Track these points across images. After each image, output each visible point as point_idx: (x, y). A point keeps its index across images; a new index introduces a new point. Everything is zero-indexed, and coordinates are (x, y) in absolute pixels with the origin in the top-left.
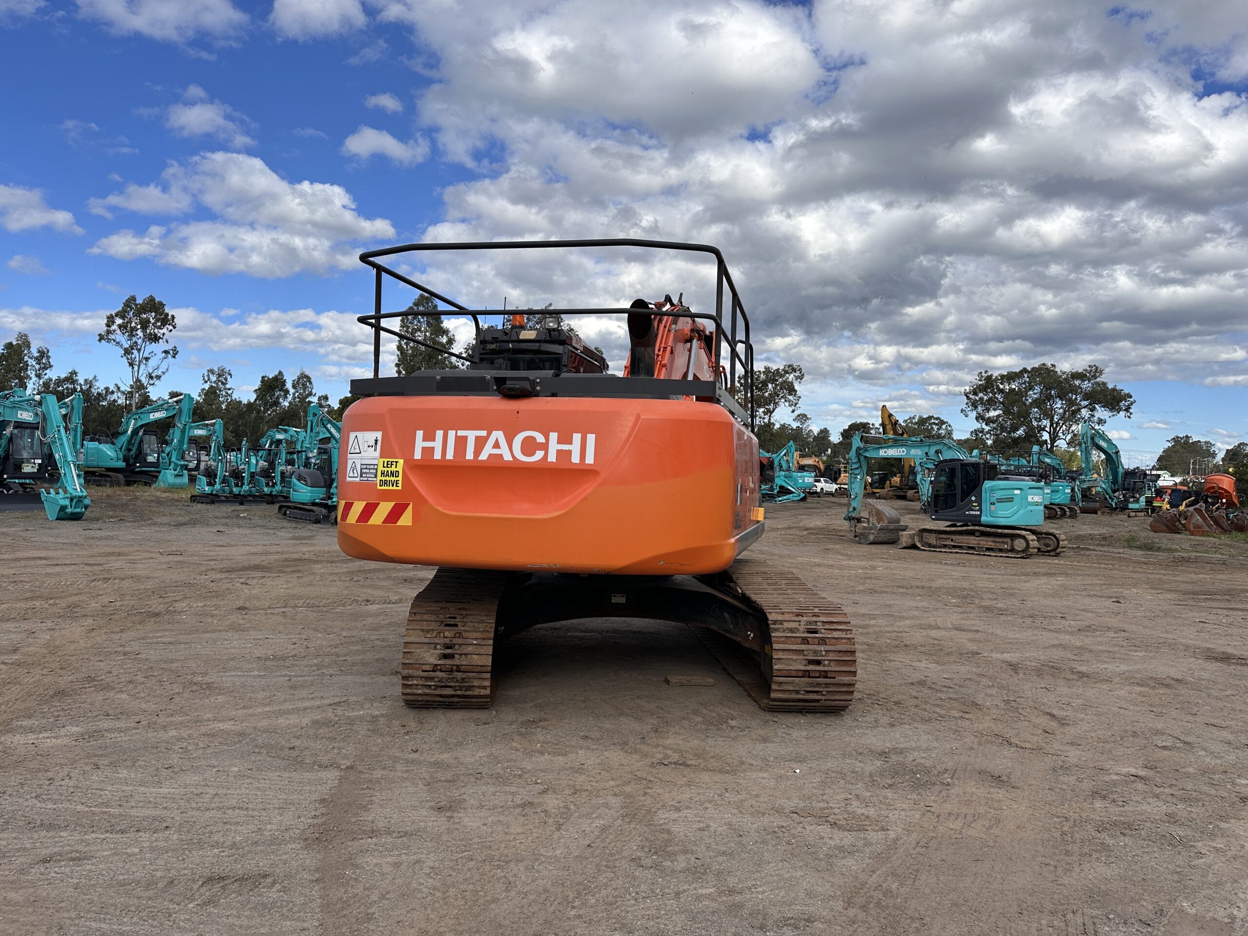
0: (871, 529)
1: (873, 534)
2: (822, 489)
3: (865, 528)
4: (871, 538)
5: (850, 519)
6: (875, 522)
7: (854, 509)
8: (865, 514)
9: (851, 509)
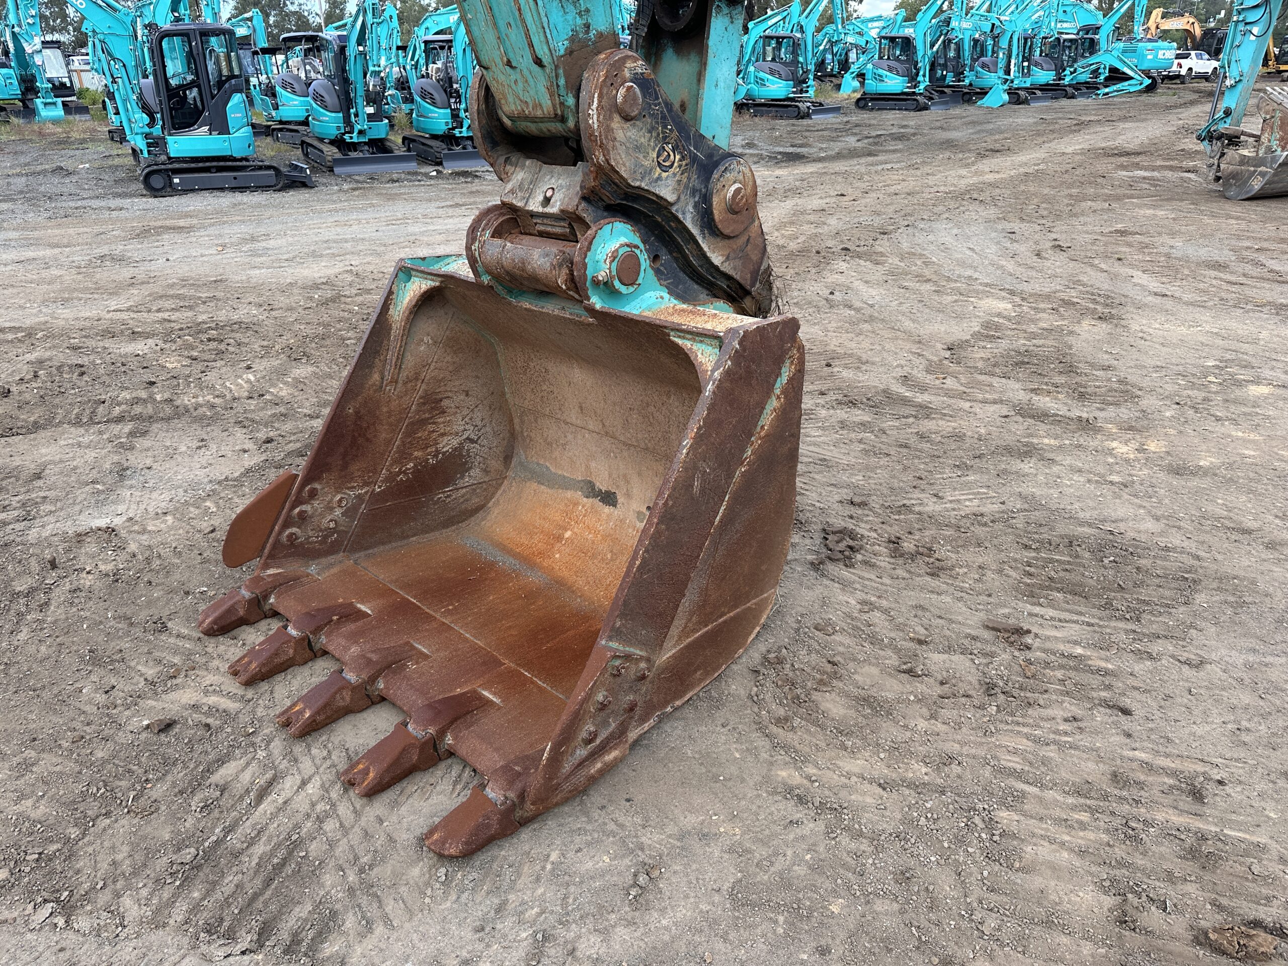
0: (1258, 162)
1: (1263, 174)
2: (1190, 69)
3: (1244, 161)
4: (1257, 184)
5: (1210, 136)
6: (1275, 144)
7: (1228, 113)
8: (1253, 125)
9: (1220, 114)
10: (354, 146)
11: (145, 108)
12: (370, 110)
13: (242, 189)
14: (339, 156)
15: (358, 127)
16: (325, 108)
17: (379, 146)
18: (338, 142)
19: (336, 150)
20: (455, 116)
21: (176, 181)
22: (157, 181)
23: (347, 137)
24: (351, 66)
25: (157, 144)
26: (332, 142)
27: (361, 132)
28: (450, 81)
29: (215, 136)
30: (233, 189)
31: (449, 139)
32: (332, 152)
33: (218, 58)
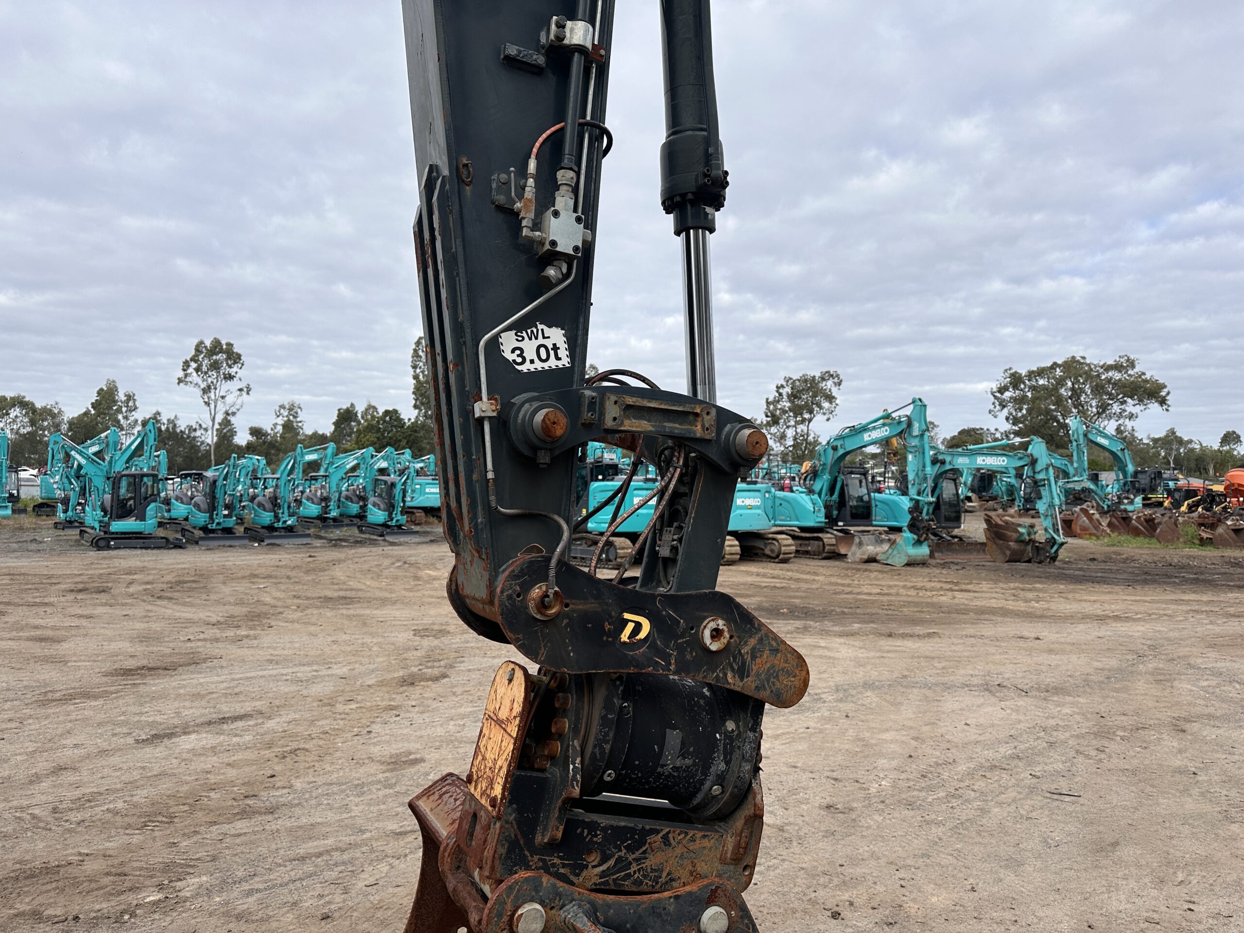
10: (213, 531)
11: (104, 509)
12: (226, 512)
13: (146, 548)
14: (203, 535)
15: (217, 521)
16: (200, 511)
17: (228, 531)
18: (204, 529)
19: (201, 532)
20: (276, 517)
21: (112, 543)
22: (102, 543)
23: (209, 526)
24: (218, 491)
25: (105, 526)
26: (201, 529)
27: (218, 524)
28: (276, 498)
29: (138, 522)
30: (141, 548)
31: (271, 528)
32: (198, 533)
33: (147, 486)
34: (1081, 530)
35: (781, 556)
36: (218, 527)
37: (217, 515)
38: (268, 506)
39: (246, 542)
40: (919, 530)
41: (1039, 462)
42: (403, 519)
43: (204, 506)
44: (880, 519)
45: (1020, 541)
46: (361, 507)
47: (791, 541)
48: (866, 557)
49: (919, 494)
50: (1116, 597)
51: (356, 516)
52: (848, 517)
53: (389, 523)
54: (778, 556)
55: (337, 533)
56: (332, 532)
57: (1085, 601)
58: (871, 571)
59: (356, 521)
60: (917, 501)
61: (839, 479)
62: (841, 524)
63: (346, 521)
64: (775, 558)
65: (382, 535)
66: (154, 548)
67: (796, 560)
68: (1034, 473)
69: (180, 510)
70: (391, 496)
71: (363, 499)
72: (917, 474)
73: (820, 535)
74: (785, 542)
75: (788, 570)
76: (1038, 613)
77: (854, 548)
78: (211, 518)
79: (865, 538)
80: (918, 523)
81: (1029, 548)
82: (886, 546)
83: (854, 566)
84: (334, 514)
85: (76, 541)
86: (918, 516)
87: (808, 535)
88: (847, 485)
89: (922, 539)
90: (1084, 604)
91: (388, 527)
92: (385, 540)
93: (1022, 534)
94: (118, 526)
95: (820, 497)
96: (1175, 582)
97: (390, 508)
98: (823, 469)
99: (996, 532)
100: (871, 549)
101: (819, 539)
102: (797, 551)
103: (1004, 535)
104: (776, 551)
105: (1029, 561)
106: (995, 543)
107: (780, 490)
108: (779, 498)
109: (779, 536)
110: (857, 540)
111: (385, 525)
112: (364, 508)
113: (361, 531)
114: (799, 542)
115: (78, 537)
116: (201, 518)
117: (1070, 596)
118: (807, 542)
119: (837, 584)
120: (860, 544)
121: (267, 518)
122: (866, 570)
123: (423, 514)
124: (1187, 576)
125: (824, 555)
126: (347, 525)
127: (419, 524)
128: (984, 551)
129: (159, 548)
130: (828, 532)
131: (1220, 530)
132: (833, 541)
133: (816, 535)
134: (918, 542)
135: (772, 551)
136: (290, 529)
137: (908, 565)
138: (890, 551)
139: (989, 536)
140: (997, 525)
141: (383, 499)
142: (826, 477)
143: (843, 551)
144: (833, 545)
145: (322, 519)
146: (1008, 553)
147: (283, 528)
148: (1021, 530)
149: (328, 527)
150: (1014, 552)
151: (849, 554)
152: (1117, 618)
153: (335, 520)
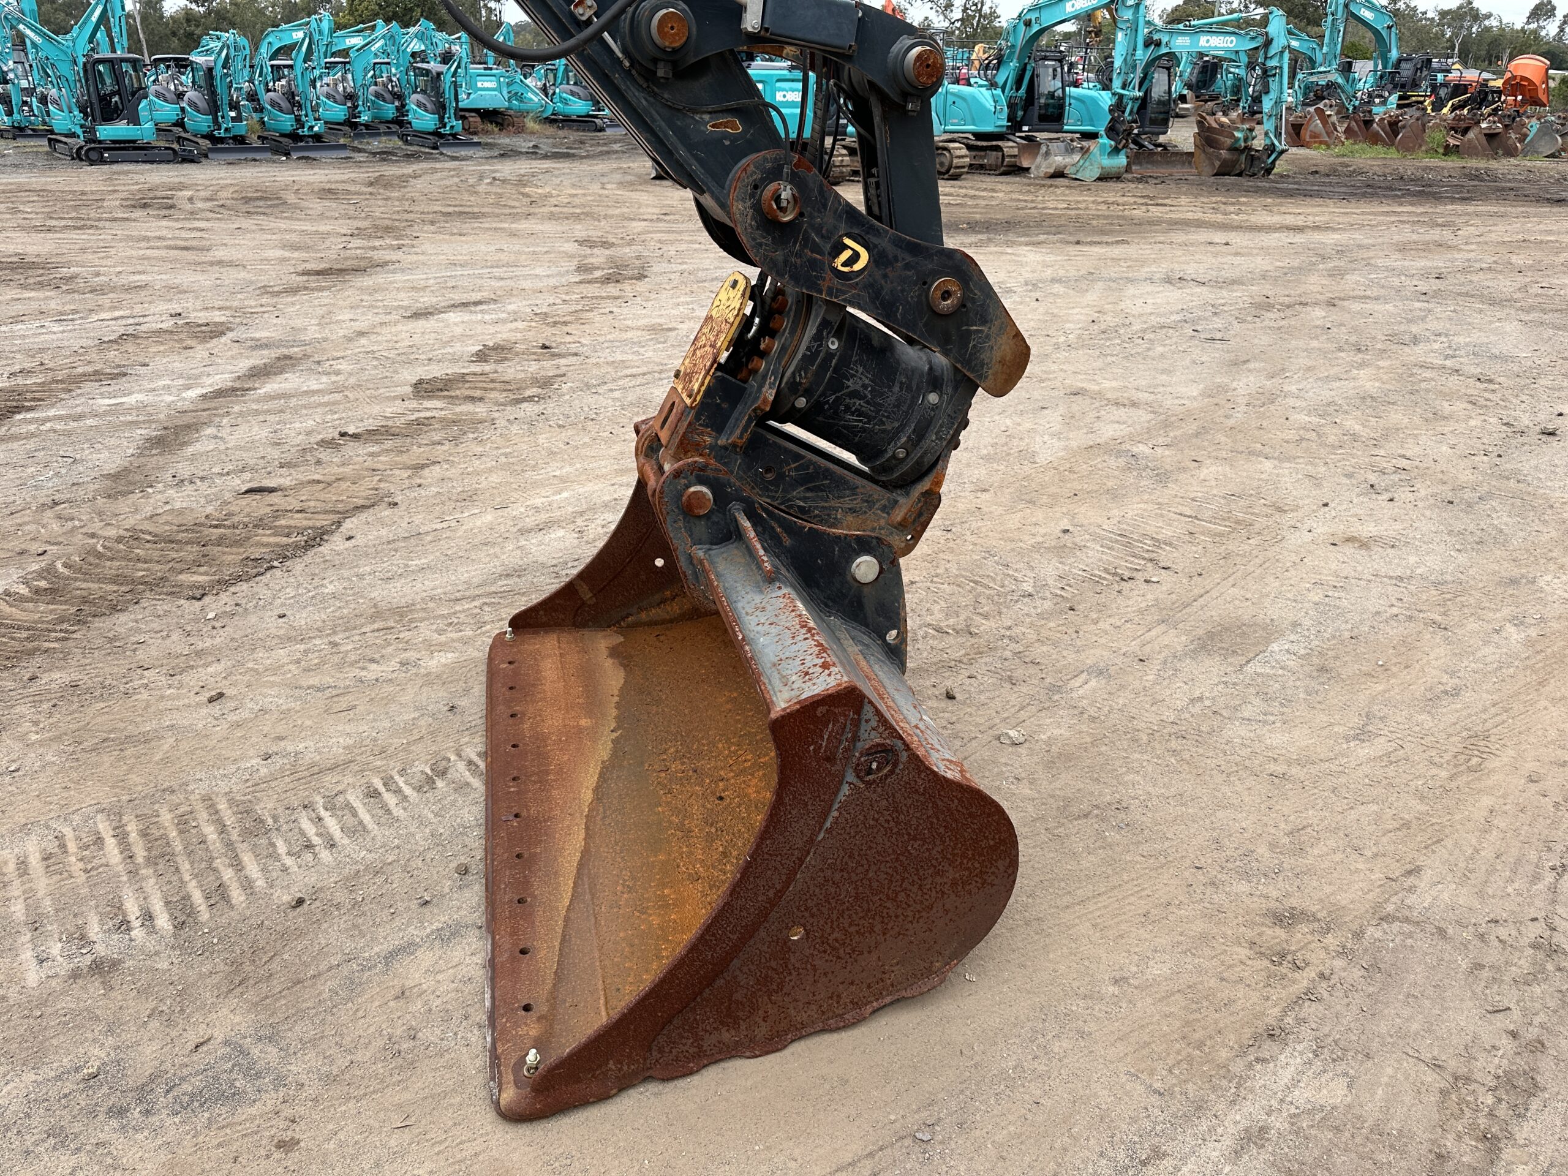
34: (1311, 137)
35: (952, 171)
36: (228, 135)
37: (223, 117)
38: (285, 104)
39: (268, 155)
40: (1118, 135)
41: (1275, 43)
42: (458, 124)
43: (202, 104)
44: (1072, 123)
45: (1233, 149)
46: (397, 108)
47: (964, 152)
48: (1052, 171)
49: (1124, 87)
50: (1326, 209)
51: (392, 122)
52: (1036, 119)
53: (442, 130)
54: (948, 171)
55: (375, 144)
56: (368, 143)
57: (1290, 213)
58: (1057, 187)
59: (395, 128)
60: (1121, 97)
61: (1029, 67)
62: (1025, 128)
63: (383, 128)
64: (944, 174)
65: (435, 148)
66: (160, 162)
67: (969, 176)
68: (1266, 58)
69: (168, 112)
70: (439, 94)
71: (399, 97)
72: (1125, 59)
73: (1000, 143)
74: (958, 153)
75: (961, 187)
76: (1235, 224)
77: (1039, 159)
78: (215, 120)
79: (1053, 146)
80: (1118, 125)
81: (1243, 157)
82: (1077, 157)
83: (1037, 182)
84: (364, 118)
85: (47, 153)
86: (1119, 116)
87: (984, 144)
88: (1038, 76)
89: (1120, 147)
90: (1287, 216)
91: (441, 136)
92: (442, 154)
93: (1237, 140)
94: (106, 132)
95: (1003, 92)
96: (1397, 196)
97: (440, 108)
98: (1012, 53)
99: (1207, 137)
100: (1059, 160)
101: (998, 148)
102: (971, 166)
103: (1216, 141)
104: (947, 164)
105: (1240, 175)
106: (1204, 151)
107: (953, 83)
108: (953, 94)
109: (952, 145)
110: (1044, 149)
111: (436, 133)
112: (402, 109)
113: (406, 142)
114: (974, 153)
115: (48, 149)
116: (200, 122)
117: (1275, 209)
118: (983, 153)
119: (1019, 200)
120: (1047, 154)
121: (286, 122)
122: (1051, 186)
123: (478, 119)
124: (1412, 188)
125: (1003, 169)
126: (386, 134)
127: (475, 133)
128: (1190, 163)
129: (168, 162)
130: (1009, 140)
131: (1471, 135)
132: (1015, 151)
133: (994, 143)
134: (1116, 151)
135: (942, 164)
136: (317, 137)
137: (1100, 179)
138: (1082, 162)
139: (1198, 142)
140: (1210, 129)
141: (429, 96)
142: (1014, 64)
143: (1025, 165)
144: (1015, 156)
145: (351, 123)
146: (1217, 164)
147: (309, 136)
148: (1238, 134)
149: (362, 136)
150: (1225, 163)
151: (1033, 168)
152: (1317, 228)
153: (367, 126)
